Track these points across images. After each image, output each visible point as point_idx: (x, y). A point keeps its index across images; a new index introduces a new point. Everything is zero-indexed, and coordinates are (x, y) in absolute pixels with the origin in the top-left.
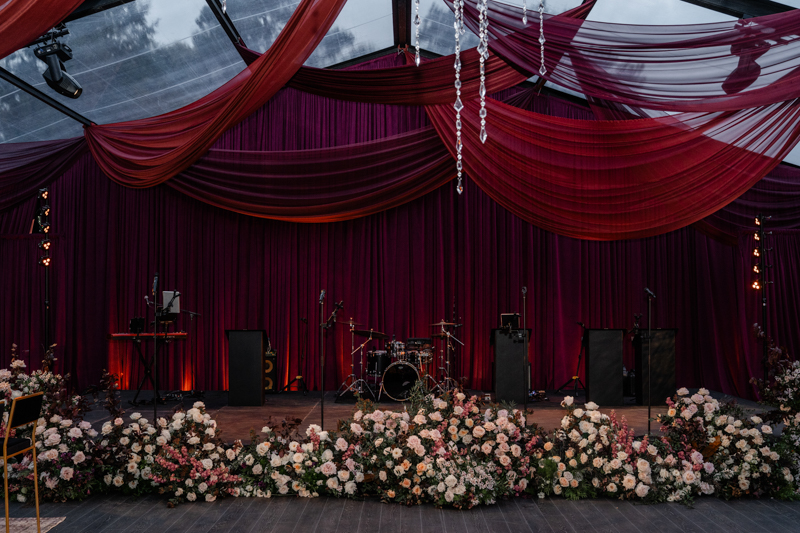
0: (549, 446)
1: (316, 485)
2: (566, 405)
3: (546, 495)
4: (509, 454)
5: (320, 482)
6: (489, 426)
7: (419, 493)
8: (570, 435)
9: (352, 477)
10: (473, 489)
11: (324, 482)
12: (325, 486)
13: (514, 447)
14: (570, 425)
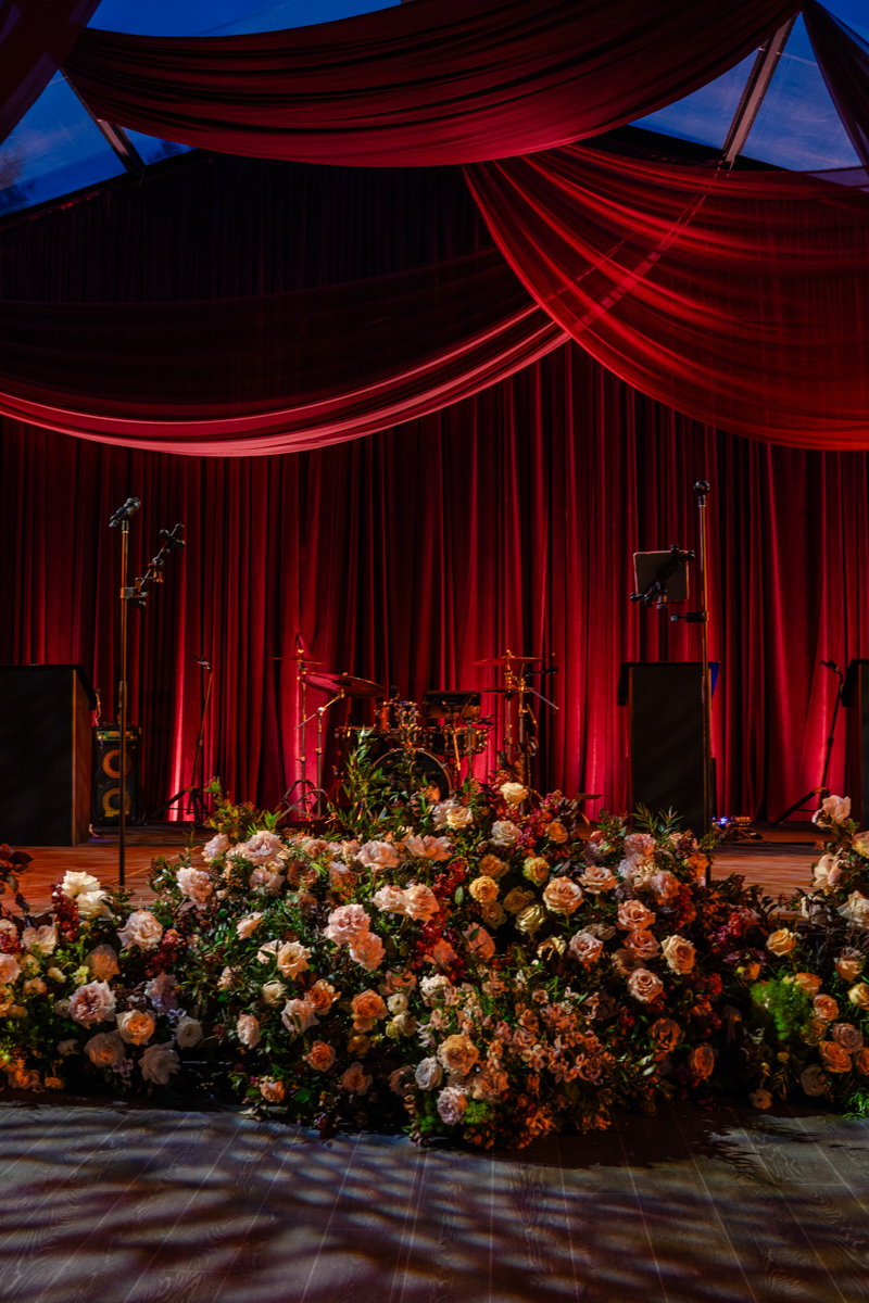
0: (781, 940)
1: (57, 1055)
2: (828, 820)
3: (775, 1099)
4: (656, 964)
5: (66, 1046)
6: (596, 877)
7: (362, 1087)
8: (843, 911)
9: (163, 1031)
10: (534, 1083)
11: (80, 1046)
12: (81, 1058)
13: (671, 943)
14: (840, 880)
